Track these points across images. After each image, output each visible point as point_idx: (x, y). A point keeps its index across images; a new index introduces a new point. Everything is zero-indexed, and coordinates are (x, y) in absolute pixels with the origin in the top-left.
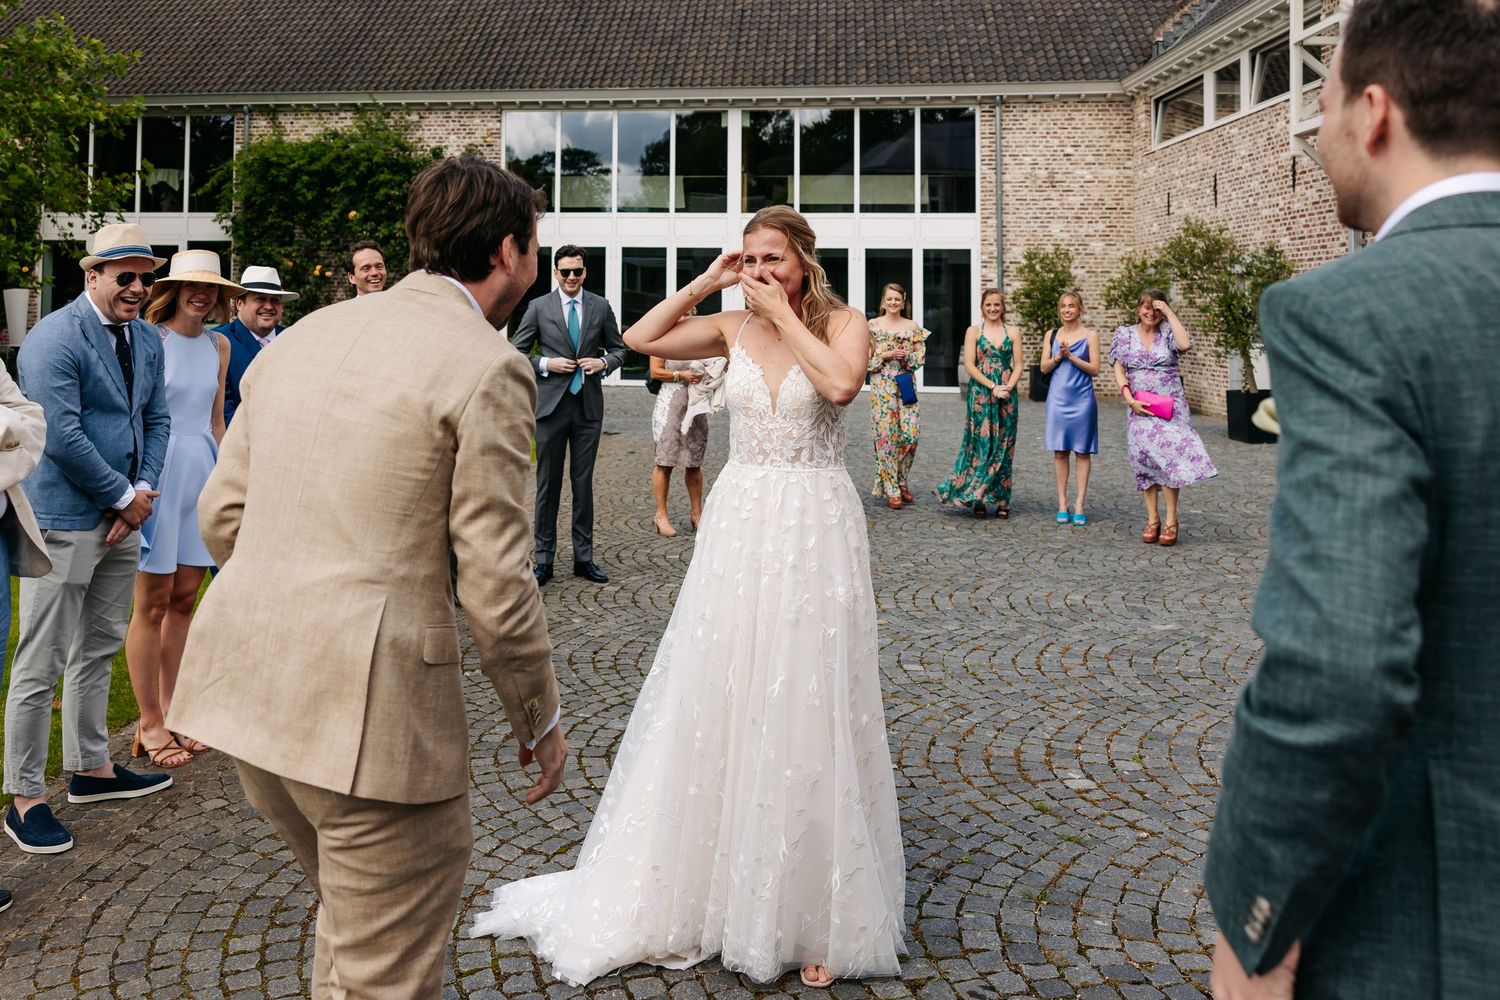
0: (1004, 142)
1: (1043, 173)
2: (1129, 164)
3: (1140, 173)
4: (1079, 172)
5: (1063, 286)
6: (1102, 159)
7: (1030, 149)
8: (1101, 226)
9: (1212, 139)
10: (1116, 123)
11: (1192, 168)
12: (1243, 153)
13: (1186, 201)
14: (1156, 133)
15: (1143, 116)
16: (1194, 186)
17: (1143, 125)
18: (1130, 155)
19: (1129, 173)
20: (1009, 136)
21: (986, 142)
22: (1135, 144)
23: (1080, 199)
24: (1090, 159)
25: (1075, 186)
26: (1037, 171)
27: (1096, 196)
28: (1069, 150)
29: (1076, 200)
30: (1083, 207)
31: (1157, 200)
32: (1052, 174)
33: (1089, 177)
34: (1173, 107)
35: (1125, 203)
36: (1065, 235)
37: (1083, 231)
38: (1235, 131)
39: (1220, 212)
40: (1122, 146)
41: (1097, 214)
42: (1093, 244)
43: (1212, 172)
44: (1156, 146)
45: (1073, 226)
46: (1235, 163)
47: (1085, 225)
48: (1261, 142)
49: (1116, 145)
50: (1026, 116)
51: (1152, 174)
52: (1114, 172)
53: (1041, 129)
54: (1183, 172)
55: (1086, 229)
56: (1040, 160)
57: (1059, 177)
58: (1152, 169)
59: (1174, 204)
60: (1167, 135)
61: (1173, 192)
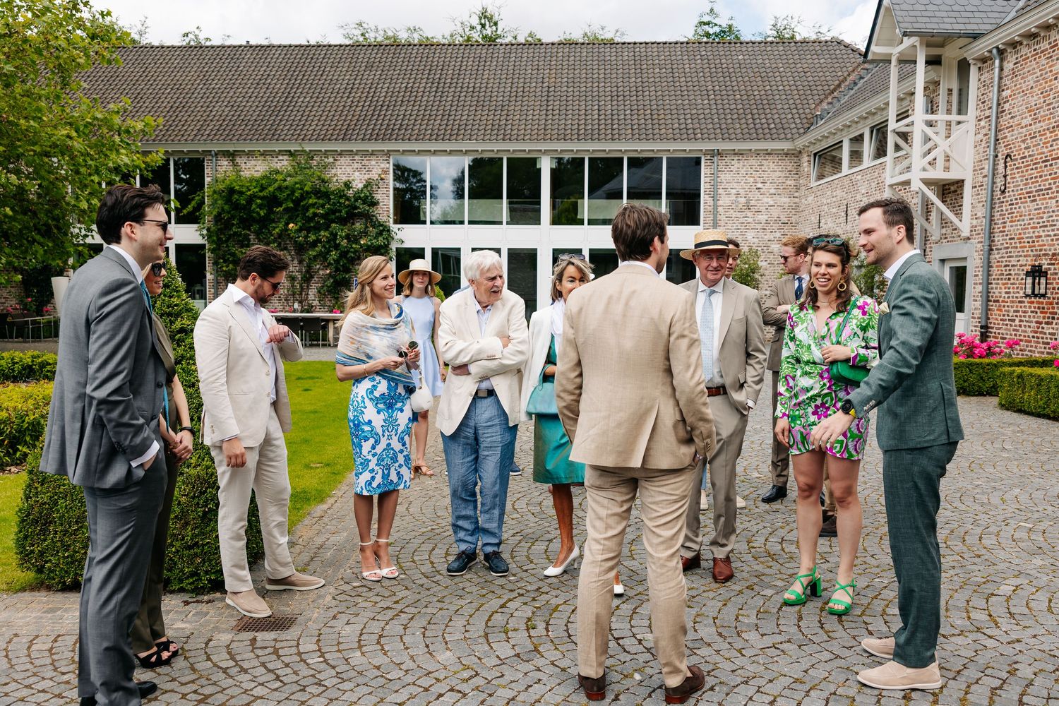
0: (719, 180)
1: (743, 200)
2: (796, 194)
3: (803, 200)
4: (766, 200)
5: (753, 273)
6: (780, 191)
7: (735, 184)
8: (778, 235)
9: (846, 182)
10: (789, 168)
11: (834, 199)
12: (863, 191)
13: (830, 219)
14: (814, 175)
15: (806, 164)
16: (834, 210)
17: (806, 170)
18: (797, 189)
19: (796, 200)
20: (722, 176)
21: (708, 180)
22: (801, 182)
23: (766, 217)
24: (773, 191)
25: (763, 209)
26: (739, 199)
27: (775, 215)
28: (760, 185)
29: (763, 218)
30: (767, 222)
31: (813, 218)
32: (748, 201)
33: (772, 203)
34: (825, 158)
35: (793, 220)
36: (756, 240)
37: (766, 238)
38: (859, 177)
39: (849, 227)
40: (792, 183)
41: (775, 226)
42: (773, 246)
43: (845, 202)
44: (813, 184)
45: (761, 234)
46: (858, 197)
47: (768, 234)
48: (874, 185)
49: (789, 182)
50: (733, 162)
51: (810, 202)
52: (788, 200)
53: (743, 171)
54: (829, 201)
55: (769, 236)
56: (742, 191)
57: (752, 203)
58: (810, 199)
59: (822, 221)
60: (821, 177)
61: (822, 213)
